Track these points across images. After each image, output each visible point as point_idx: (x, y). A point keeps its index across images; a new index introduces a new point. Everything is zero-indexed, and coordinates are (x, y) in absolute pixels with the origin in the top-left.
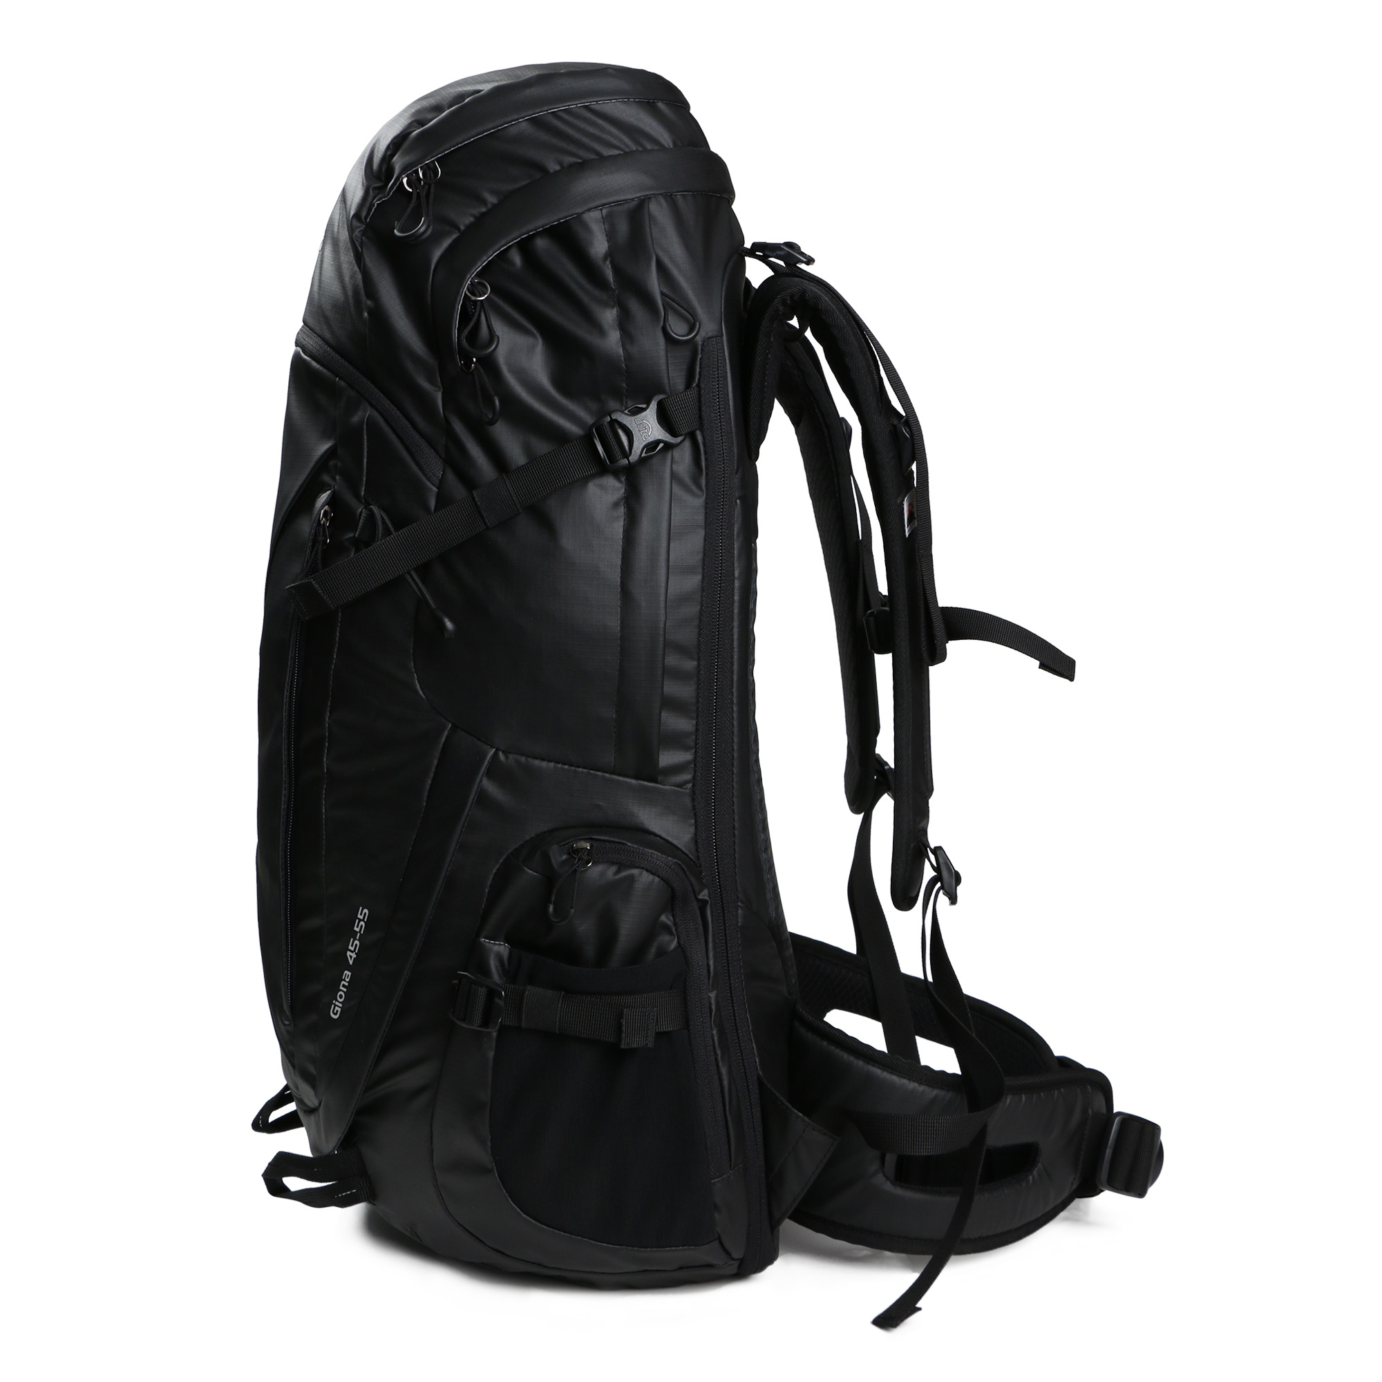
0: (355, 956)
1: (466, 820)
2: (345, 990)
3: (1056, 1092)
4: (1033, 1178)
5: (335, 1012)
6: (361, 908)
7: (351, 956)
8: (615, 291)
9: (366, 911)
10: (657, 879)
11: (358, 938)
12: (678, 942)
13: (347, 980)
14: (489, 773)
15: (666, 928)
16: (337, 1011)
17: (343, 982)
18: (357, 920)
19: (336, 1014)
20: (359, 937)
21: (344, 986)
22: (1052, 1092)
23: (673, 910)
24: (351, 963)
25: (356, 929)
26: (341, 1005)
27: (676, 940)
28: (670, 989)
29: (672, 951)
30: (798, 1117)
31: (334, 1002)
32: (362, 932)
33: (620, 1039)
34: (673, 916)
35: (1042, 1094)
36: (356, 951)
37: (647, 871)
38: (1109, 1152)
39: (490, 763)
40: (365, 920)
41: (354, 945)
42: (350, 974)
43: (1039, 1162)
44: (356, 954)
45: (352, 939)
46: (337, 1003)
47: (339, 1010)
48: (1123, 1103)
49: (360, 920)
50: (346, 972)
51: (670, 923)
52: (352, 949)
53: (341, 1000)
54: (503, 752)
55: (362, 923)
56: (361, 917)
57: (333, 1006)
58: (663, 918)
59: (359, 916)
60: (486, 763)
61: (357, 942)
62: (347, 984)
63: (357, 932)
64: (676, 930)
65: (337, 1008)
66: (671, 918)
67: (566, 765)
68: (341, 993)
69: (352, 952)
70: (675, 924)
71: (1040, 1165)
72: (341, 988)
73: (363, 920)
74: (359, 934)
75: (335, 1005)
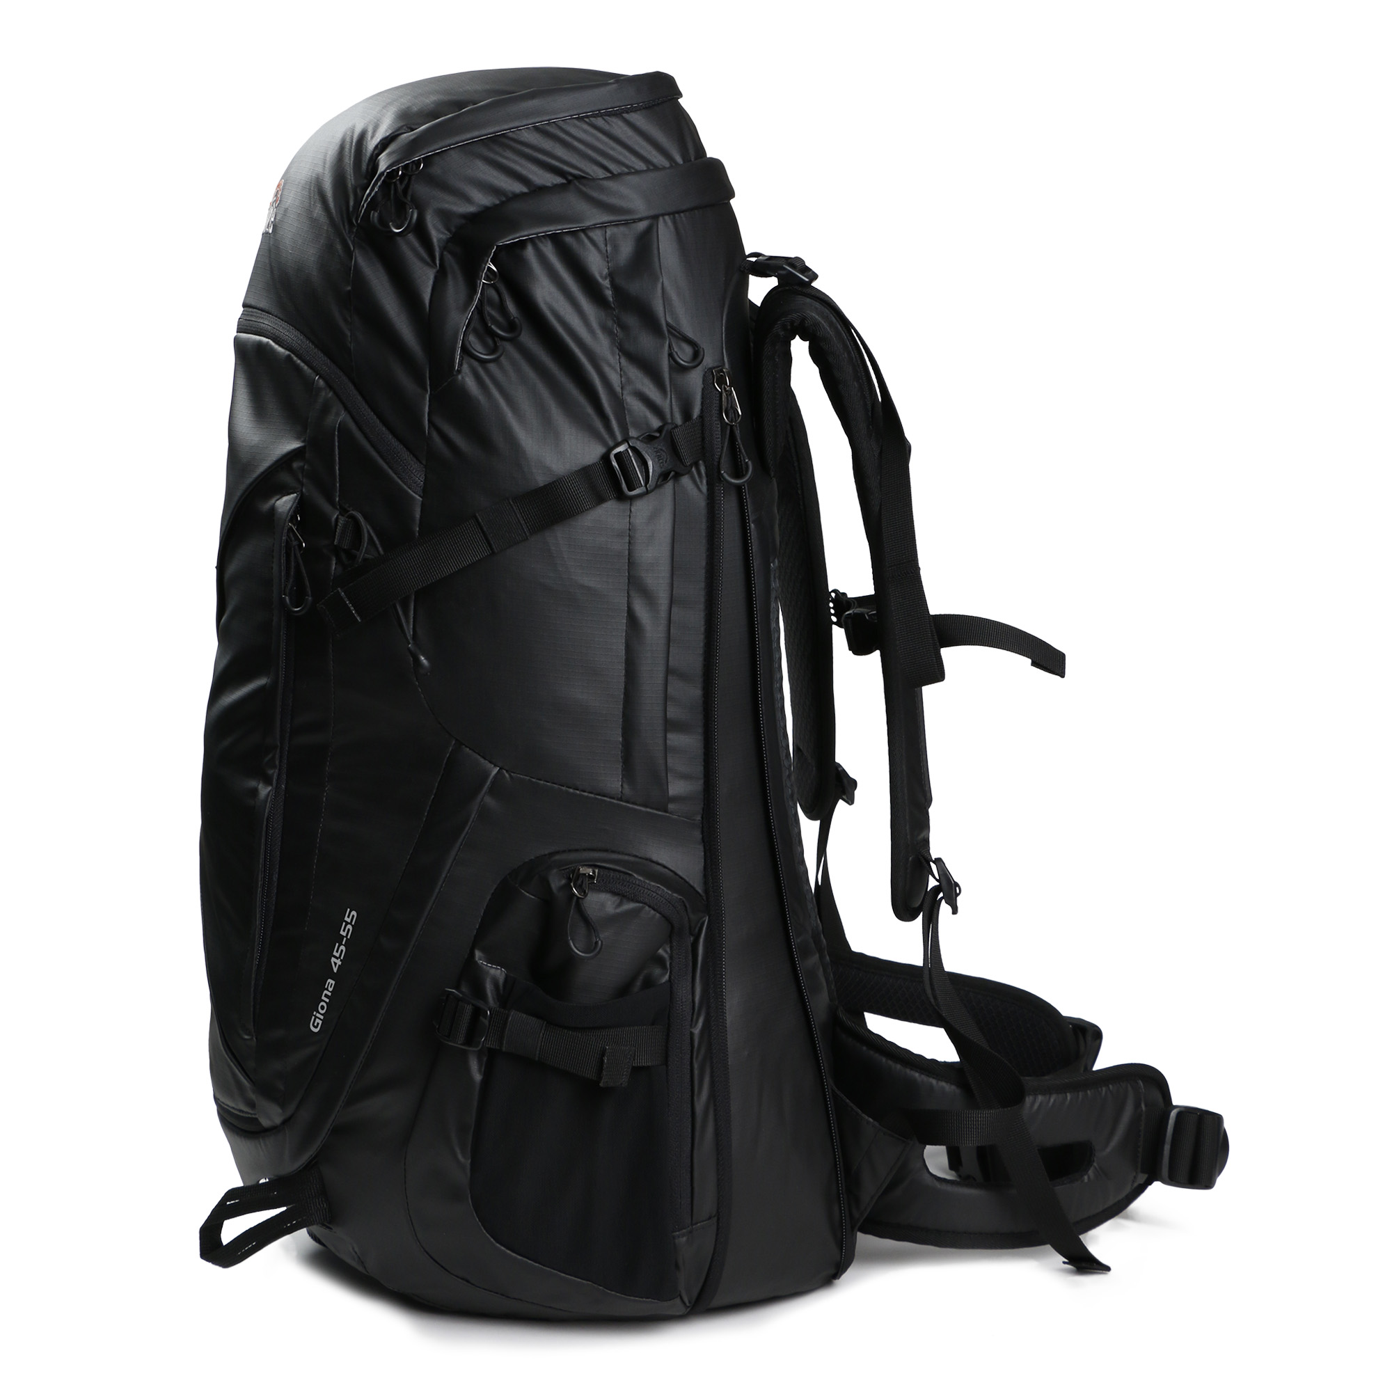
0: (340, 963)
1: (465, 837)
2: (327, 1000)
3: (1104, 1089)
4: (1089, 1178)
5: (316, 1024)
6: (349, 910)
7: (336, 963)
8: (615, 310)
9: (354, 913)
10: (658, 915)
11: (343, 943)
12: (670, 977)
13: (331, 989)
14: (491, 791)
15: (660, 961)
16: (318, 1024)
17: (325, 992)
18: (344, 923)
19: (316, 1027)
20: (345, 943)
21: (326, 996)
22: (1100, 1089)
23: (671, 942)
24: (335, 970)
25: (342, 933)
26: (322, 1017)
27: (668, 974)
28: (653, 1024)
29: (662, 984)
30: (868, 1122)
31: (315, 1013)
32: (349, 937)
33: (600, 1077)
34: (671, 948)
35: (1089, 1092)
36: (342, 958)
37: (649, 906)
38: (1167, 1148)
39: (493, 783)
40: (353, 923)
41: (340, 951)
42: (334, 982)
43: (1094, 1161)
44: (341, 960)
45: (337, 944)
46: (318, 1015)
47: (320, 1022)
48: (1181, 1096)
49: (347, 923)
50: (329, 980)
51: (666, 956)
52: (338, 955)
53: (323, 1012)
54: (507, 771)
55: (349, 927)
56: (349, 920)
57: (313, 1017)
58: (661, 951)
59: (346, 919)
60: (488, 783)
61: (342, 947)
62: (330, 994)
63: (343, 937)
64: (671, 964)
65: (317, 1020)
66: (668, 950)
67: (571, 788)
68: (322, 1003)
69: (337, 958)
70: (671, 957)
71: (1095, 1164)
72: (323, 998)
73: (351, 923)
74: (345, 939)
75: (316, 1017)
